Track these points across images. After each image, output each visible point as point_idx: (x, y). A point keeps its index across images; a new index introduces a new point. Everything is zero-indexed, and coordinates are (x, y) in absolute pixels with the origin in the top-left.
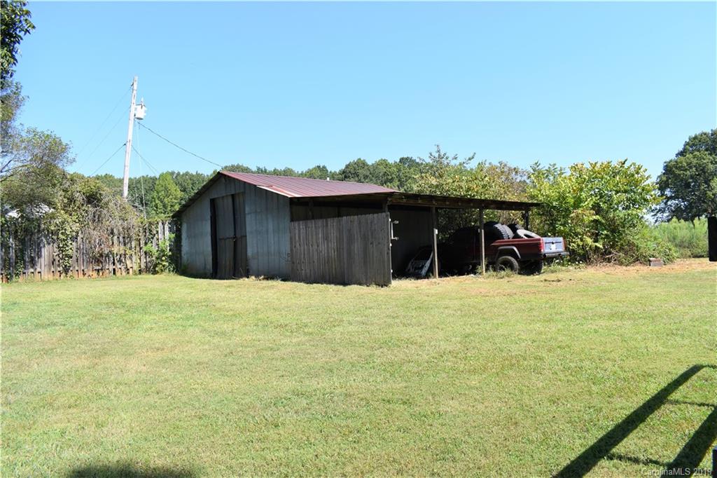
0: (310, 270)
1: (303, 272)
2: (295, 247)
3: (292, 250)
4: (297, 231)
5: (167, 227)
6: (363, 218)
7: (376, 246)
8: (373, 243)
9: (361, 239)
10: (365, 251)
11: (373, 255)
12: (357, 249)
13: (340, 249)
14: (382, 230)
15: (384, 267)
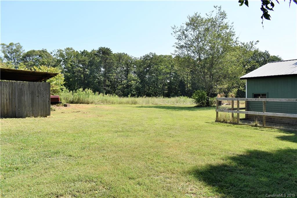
6: (32, 83)
7: (41, 98)
8: (39, 96)
9: (30, 94)
10: (33, 100)
11: (38, 102)
12: (27, 99)
13: (12, 98)
14: (45, 90)
15: (46, 108)
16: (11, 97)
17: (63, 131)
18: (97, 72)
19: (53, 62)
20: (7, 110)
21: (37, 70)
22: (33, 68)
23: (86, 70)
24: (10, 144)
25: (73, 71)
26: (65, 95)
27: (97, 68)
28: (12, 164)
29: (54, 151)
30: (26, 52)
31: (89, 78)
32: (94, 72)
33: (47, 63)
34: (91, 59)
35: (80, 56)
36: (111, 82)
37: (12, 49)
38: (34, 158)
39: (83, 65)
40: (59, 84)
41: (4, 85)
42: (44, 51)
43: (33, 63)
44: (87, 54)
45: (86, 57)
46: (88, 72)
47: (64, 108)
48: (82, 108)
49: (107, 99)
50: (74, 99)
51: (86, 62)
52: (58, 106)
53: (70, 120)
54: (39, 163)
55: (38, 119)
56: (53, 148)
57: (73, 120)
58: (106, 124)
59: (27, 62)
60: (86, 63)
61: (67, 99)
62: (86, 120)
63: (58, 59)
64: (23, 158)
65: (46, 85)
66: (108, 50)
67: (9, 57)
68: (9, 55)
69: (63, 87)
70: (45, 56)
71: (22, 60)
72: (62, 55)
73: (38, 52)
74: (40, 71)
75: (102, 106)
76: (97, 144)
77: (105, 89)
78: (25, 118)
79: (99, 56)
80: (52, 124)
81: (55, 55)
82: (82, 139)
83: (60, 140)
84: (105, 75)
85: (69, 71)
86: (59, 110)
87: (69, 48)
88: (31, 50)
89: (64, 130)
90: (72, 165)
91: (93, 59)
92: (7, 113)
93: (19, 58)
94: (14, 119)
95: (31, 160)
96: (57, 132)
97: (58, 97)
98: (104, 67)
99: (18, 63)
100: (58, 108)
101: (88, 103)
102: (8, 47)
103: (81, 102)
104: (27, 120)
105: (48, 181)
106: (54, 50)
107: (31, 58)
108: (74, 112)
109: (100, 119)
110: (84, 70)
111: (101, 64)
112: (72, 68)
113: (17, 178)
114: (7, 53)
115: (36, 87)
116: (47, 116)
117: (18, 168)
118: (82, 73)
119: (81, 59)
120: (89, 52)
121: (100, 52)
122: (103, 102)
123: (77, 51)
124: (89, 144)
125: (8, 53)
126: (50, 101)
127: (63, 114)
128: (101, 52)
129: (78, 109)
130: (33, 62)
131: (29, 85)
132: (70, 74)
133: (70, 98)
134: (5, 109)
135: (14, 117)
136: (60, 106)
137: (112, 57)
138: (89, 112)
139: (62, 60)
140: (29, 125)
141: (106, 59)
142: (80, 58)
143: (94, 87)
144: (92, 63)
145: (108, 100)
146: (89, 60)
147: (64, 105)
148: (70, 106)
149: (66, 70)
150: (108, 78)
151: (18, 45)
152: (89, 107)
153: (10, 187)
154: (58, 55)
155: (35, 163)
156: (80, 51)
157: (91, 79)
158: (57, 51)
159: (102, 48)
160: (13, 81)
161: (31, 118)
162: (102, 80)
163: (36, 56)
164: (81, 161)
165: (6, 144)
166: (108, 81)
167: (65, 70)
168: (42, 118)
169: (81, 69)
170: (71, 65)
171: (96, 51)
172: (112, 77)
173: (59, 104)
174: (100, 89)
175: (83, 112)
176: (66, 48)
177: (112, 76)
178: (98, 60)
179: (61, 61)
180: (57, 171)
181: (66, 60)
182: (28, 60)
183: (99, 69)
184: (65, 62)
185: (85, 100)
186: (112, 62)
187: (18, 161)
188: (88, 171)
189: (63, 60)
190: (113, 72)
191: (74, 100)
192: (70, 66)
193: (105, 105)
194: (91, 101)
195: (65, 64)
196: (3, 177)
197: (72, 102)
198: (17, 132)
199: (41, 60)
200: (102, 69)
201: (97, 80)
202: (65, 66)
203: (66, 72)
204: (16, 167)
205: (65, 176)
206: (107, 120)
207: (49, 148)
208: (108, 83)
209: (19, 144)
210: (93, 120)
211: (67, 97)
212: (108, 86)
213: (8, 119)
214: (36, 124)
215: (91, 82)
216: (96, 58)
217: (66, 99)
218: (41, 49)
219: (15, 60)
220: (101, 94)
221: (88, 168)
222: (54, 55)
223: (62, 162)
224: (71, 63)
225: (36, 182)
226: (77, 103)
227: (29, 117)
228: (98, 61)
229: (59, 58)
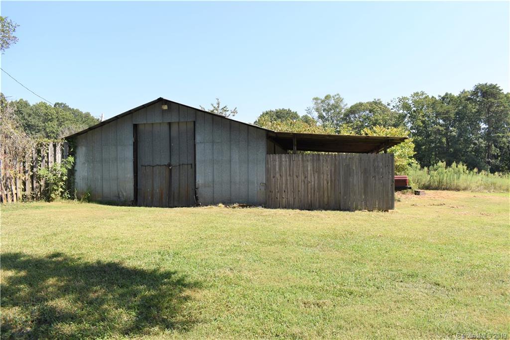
0: (294, 199)
1: (284, 200)
2: (274, 177)
3: (268, 179)
4: (277, 163)
5: (58, 148)
6: (364, 156)
7: (379, 179)
8: (375, 176)
9: (361, 173)
10: (366, 184)
11: (375, 186)
12: (357, 180)
13: (335, 180)
14: (385, 167)
15: (388, 195)
16: (333, 178)
17: (420, 239)
18: (471, 132)
19: (391, 120)
20: (328, 196)
21: (370, 134)
22: (364, 131)
23: (451, 129)
24: (336, 252)
25: (427, 132)
26: (414, 174)
27: (471, 124)
28: (342, 284)
29: (408, 272)
30: (349, 106)
31: (456, 143)
32: (466, 131)
33: (382, 122)
34: (460, 108)
35: (440, 105)
36: (501, 148)
37: (329, 104)
38: (376, 280)
39: (444, 121)
40: (405, 155)
41: (323, 160)
42: (377, 103)
43: (360, 124)
44: (452, 100)
45: (450, 106)
46: (454, 132)
47: (415, 198)
48: (448, 198)
49: (495, 182)
50: (432, 181)
51: (451, 115)
52: (404, 193)
53: (429, 219)
54: (384, 288)
55: (375, 214)
56: (406, 266)
57: (433, 218)
58: (499, 230)
59: (351, 123)
60: (450, 117)
61: (419, 181)
62: (459, 222)
63: (400, 114)
64: (358, 276)
65: (387, 158)
66: (493, 88)
67: (325, 117)
68: (324, 114)
69: (413, 160)
70: (379, 109)
71: (344, 119)
72: (406, 107)
73: (368, 104)
74: (375, 135)
75: (486, 195)
76: (488, 268)
77: (489, 163)
78: (354, 211)
79: (475, 102)
80: (399, 224)
81: (394, 107)
82: (456, 256)
83: (414, 253)
84: (488, 136)
85: (419, 133)
86: (407, 200)
87: (417, 93)
88: (357, 103)
89: (420, 237)
90: (443, 303)
91: (464, 108)
92: (328, 202)
93: (339, 117)
94: (339, 212)
95: (371, 283)
96: (409, 239)
97: (406, 177)
98: (487, 121)
99: (337, 124)
100: (404, 196)
101: (458, 190)
102: (323, 102)
103: (445, 187)
104: (357, 215)
105: (403, 325)
106: (392, 99)
107: (357, 116)
108: (434, 205)
109: (485, 219)
110: (447, 129)
111: (480, 115)
112: (425, 127)
113: (352, 309)
114: (322, 111)
115: (372, 160)
116: (389, 210)
117: (352, 293)
118: (444, 134)
119: (441, 110)
120: (455, 96)
121: (477, 93)
122: (487, 187)
123: (433, 97)
124: (470, 266)
125: (324, 111)
126: (394, 184)
127: (415, 208)
128: (479, 94)
129: (440, 199)
130: (360, 121)
131: (361, 158)
132: (421, 138)
133: (424, 180)
134: (326, 196)
135: (338, 210)
136: (408, 193)
137: (502, 101)
138: (463, 206)
139: (406, 115)
140: (360, 223)
141: (491, 106)
142: (438, 109)
143: (466, 159)
144: (461, 116)
145: (498, 184)
146: (456, 111)
147: (415, 191)
148: (425, 194)
149: (414, 131)
150: (495, 141)
151: (337, 97)
152: (461, 196)
153: (342, 322)
154: (400, 106)
155: (378, 288)
156: (439, 96)
157: (460, 144)
158: (397, 100)
159: (480, 85)
160: (334, 153)
161: (363, 212)
162: (482, 145)
163: (364, 111)
164: (460, 297)
165: (331, 251)
166: (496, 146)
167: (412, 131)
168: (381, 213)
169: (441, 128)
170: (423, 122)
171: (468, 92)
172: (504, 139)
173: (405, 191)
174: (479, 163)
175: (451, 206)
176: (413, 94)
177: (503, 136)
178: (474, 108)
179: (404, 117)
180: (418, 309)
181: (415, 114)
182: (352, 119)
183: (475, 126)
184: (413, 117)
185: (452, 184)
186: (502, 111)
187: (352, 280)
188: (475, 319)
189: (409, 115)
190: (506, 130)
191: (432, 184)
192: (422, 125)
193: (492, 194)
194: (462, 186)
195: (412, 120)
196: (331, 303)
197: (428, 187)
198: (345, 234)
199: (373, 118)
200: (483, 126)
201: (473, 146)
202: (412, 124)
203: (414, 134)
204: (350, 290)
205: (432, 320)
206: (502, 222)
207: (398, 265)
208: (494, 151)
209: (349, 253)
210: (472, 222)
211: (420, 178)
212: (496, 157)
213: (329, 212)
214: (372, 223)
215: (460, 150)
216: (470, 106)
217: (417, 182)
218: (372, 100)
219: (333, 121)
220: (483, 172)
221: (475, 313)
222: (392, 107)
223: (425, 295)
224: (424, 119)
225: (383, 323)
226: (436, 189)
227: (360, 210)
228: (474, 110)
229: (401, 111)
